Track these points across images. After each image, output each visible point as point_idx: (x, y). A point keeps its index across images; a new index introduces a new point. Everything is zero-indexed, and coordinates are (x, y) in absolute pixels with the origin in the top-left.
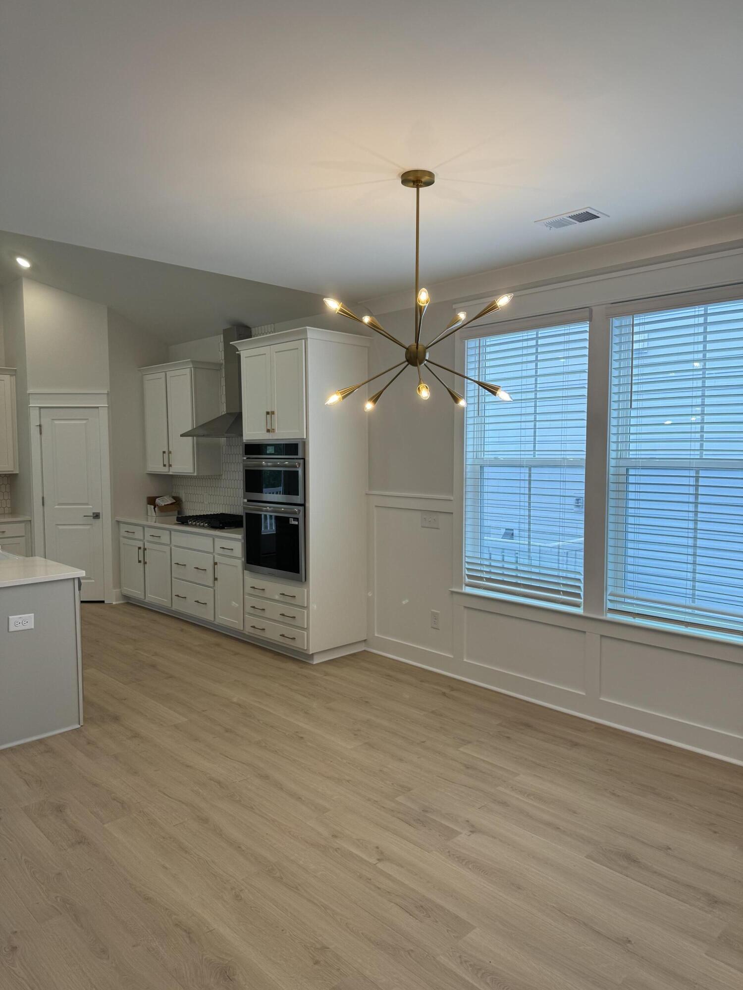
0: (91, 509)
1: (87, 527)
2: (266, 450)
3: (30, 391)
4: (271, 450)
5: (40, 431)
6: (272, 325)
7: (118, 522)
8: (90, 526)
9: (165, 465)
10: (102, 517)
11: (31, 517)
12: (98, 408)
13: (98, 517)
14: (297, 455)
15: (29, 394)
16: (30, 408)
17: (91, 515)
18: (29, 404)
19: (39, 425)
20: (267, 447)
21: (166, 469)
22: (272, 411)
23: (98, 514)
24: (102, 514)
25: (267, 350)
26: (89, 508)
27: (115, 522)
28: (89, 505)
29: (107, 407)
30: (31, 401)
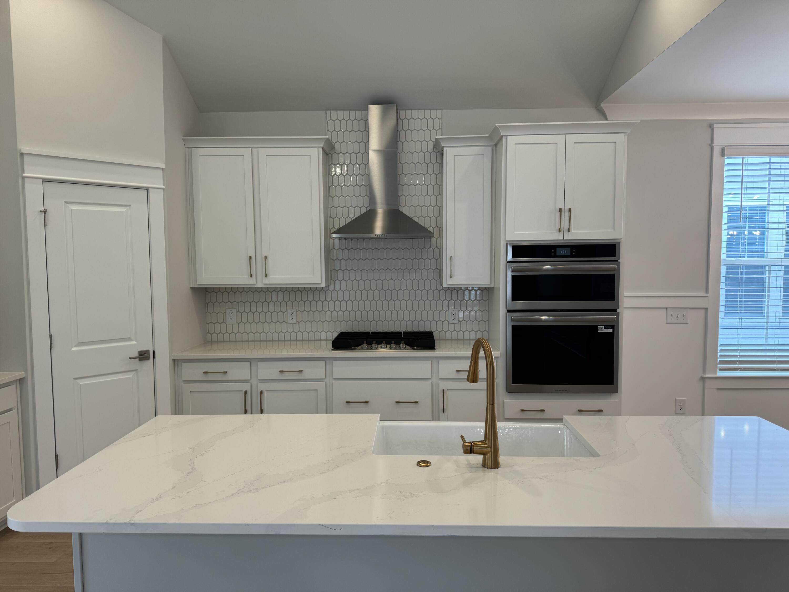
0: (135, 346)
1: (129, 375)
2: (555, 252)
3: (24, 148)
4: (564, 252)
5: (45, 220)
6: (438, 111)
7: (176, 362)
8: (134, 373)
9: (251, 276)
10: (154, 357)
11: (26, 371)
12: (147, 189)
13: (148, 358)
14: (615, 256)
15: (22, 154)
16: (26, 179)
17: (136, 355)
18: (23, 172)
19: (42, 210)
20: (557, 249)
21: (252, 281)
22: (567, 208)
23: (148, 352)
24: (154, 352)
25: (560, 139)
26: (132, 345)
27: (171, 361)
28: (132, 340)
29: (163, 189)
30: (26, 167)
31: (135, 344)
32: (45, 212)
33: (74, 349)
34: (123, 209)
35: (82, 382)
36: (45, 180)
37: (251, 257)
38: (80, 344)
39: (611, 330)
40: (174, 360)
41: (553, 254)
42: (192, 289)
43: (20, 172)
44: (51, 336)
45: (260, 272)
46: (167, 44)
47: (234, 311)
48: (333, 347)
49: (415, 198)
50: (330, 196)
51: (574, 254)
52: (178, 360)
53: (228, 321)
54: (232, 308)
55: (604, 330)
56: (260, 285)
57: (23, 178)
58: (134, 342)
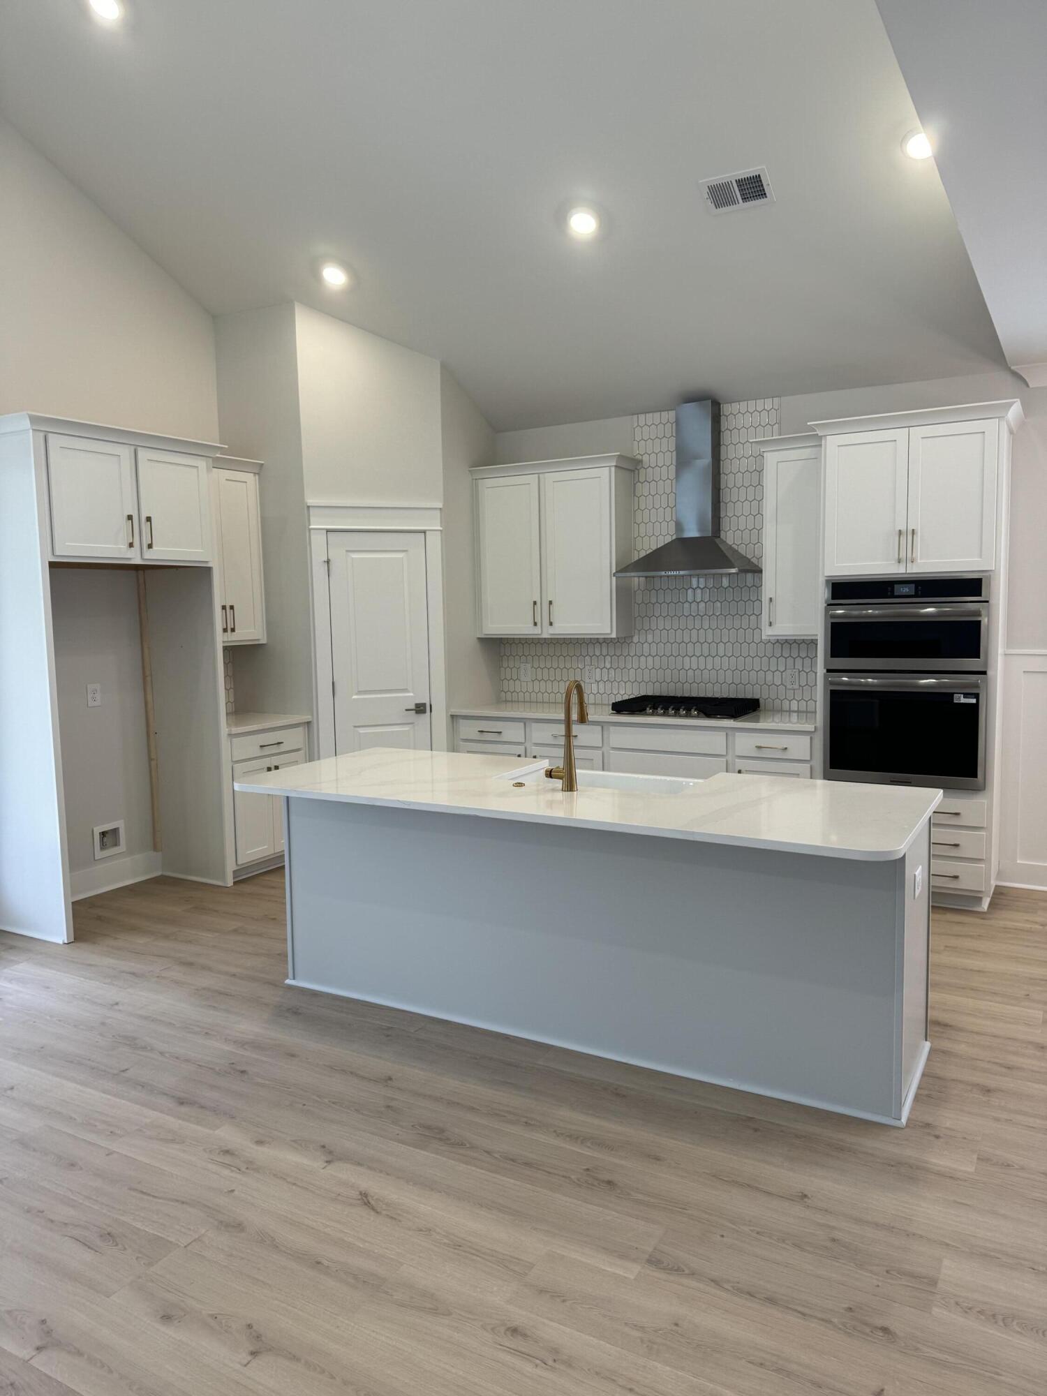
0: (412, 698)
1: (406, 728)
2: (893, 591)
3: (310, 501)
4: (905, 590)
5: (328, 570)
6: (774, 399)
7: (454, 718)
8: (410, 726)
9: (535, 624)
10: (431, 711)
11: (312, 715)
12: (424, 532)
13: (424, 712)
14: (980, 595)
15: (308, 507)
16: (312, 531)
17: (413, 707)
18: (310, 525)
19: (326, 560)
20: (896, 586)
21: (537, 631)
22: (910, 528)
23: (424, 705)
24: (431, 706)
25: (901, 434)
26: (409, 696)
27: (449, 718)
28: (409, 692)
29: (441, 531)
30: (312, 519)
31: (412, 696)
32: (328, 562)
33: (355, 697)
34: (400, 555)
35: (362, 731)
36: (328, 531)
37: (535, 603)
38: (359, 693)
39: (974, 701)
40: (453, 716)
41: (889, 593)
42: (479, 638)
43: (307, 525)
44: (333, 683)
45: (546, 622)
46: (444, 367)
47: (529, 666)
48: (613, 710)
49: (742, 519)
50: (635, 523)
51: (920, 592)
52: (457, 716)
53: (523, 678)
54: (526, 663)
55: (963, 700)
56: (545, 636)
57: (310, 530)
58: (411, 694)
